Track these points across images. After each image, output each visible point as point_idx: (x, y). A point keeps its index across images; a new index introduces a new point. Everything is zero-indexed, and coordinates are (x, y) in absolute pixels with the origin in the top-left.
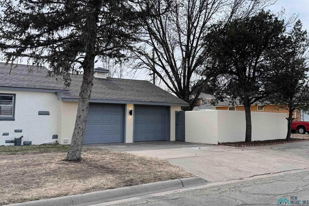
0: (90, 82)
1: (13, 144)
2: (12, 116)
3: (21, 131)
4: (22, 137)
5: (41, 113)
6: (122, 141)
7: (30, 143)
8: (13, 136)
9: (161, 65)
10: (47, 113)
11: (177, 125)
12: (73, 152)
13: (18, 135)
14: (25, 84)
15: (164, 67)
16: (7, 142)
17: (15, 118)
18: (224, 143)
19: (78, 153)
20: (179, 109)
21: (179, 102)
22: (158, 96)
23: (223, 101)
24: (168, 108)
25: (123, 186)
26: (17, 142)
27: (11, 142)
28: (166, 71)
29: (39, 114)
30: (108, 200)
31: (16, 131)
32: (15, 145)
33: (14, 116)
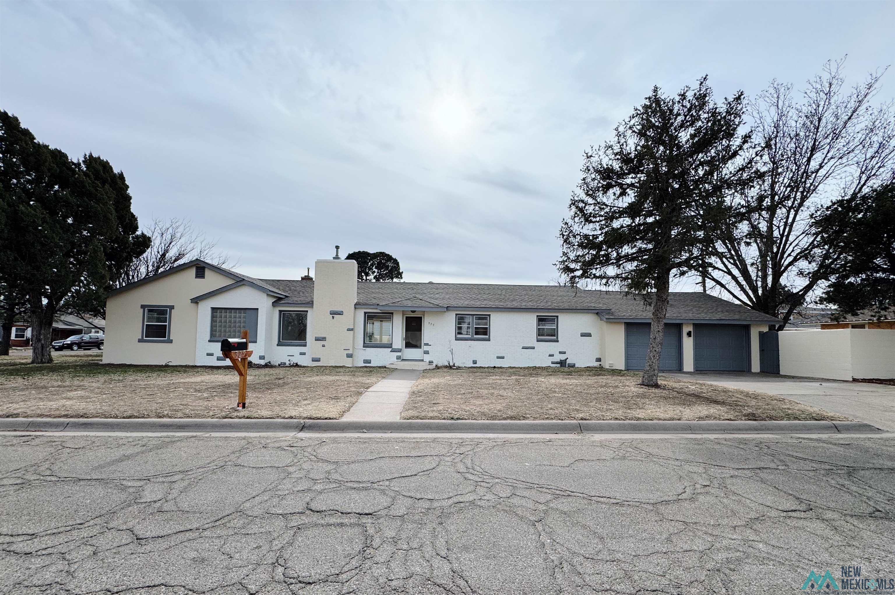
0: (665, 299)
1: (559, 365)
2: (555, 338)
3: (565, 353)
4: (567, 358)
5: (583, 335)
6: (680, 369)
7: (574, 365)
8: (558, 358)
9: (726, 270)
10: (589, 335)
11: (762, 351)
12: (649, 377)
13: (563, 357)
14: (566, 306)
15: (729, 273)
16: (553, 363)
17: (559, 339)
18: (864, 379)
19: (655, 378)
20: (765, 329)
21: (766, 319)
22: (727, 311)
23: (857, 315)
24: (747, 328)
25: (745, 420)
26: (562, 363)
27: (557, 363)
28: (734, 278)
29: (581, 336)
30: (732, 432)
31: (560, 353)
32: (561, 366)
33: (557, 338)
